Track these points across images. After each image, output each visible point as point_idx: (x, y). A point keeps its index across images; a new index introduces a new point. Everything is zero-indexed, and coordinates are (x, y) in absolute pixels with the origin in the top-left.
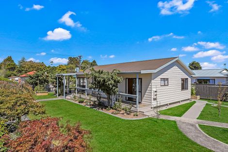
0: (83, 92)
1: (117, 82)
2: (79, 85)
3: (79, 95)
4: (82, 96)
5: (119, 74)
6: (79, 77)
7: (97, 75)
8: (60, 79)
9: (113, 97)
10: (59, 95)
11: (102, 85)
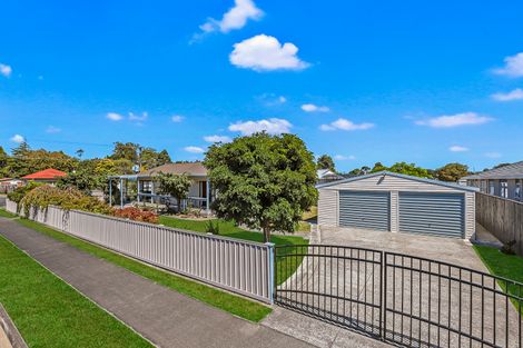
0: (148, 199)
1: (187, 186)
2: (142, 191)
3: (142, 204)
4: (147, 204)
5: (190, 177)
6: (142, 180)
7: (165, 178)
8: (114, 182)
9: (184, 202)
10: (113, 205)
11: (171, 189)
